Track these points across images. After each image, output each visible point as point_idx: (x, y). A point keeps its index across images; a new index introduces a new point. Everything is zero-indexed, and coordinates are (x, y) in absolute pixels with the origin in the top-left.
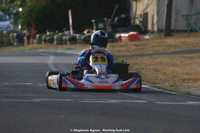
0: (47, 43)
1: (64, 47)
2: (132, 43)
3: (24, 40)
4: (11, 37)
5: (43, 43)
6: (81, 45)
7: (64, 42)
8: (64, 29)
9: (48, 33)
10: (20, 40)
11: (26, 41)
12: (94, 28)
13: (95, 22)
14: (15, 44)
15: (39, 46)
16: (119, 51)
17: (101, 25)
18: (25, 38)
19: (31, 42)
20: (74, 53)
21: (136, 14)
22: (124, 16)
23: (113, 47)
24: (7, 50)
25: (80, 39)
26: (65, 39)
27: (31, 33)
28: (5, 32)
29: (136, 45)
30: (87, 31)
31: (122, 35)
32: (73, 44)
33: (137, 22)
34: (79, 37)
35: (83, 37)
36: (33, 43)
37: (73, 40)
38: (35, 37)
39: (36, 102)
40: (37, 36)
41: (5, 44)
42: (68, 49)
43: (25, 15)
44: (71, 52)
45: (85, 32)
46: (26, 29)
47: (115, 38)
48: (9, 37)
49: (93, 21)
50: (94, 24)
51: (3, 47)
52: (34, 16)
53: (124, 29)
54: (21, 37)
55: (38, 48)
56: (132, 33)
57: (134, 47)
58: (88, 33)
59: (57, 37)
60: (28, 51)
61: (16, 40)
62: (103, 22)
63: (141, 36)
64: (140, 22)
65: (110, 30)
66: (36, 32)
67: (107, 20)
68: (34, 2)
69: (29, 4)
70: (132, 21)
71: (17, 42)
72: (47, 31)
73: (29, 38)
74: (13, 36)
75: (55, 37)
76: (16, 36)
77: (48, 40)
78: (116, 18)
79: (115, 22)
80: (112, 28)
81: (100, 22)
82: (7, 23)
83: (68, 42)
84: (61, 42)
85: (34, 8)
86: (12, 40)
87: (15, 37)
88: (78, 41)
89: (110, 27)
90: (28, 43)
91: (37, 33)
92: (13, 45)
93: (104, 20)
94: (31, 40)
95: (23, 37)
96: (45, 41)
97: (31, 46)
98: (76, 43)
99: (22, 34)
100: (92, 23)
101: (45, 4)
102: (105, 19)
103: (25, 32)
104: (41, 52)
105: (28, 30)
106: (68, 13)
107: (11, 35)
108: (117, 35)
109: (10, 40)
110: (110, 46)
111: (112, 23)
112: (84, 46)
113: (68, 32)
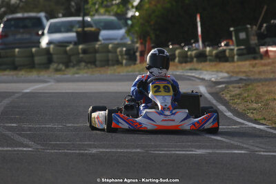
1: (189, 66)
3: (136, 57)
4: (118, 53)
6: (211, 63)
7: (189, 59)
8: (192, 41)
9: (171, 47)
10: (131, 56)
11: (138, 58)
12: (234, 38)
13: (235, 31)
14: (124, 62)
16: (260, 73)
17: (242, 35)
18: (138, 54)
20: (197, 76)
22: (275, 22)
23: (254, 67)
24: (110, 71)
25: (211, 55)
26: (191, 55)
27: (145, 47)
28: (110, 46)
30: (225, 42)
31: (270, 49)
32: (201, 62)
34: (209, 51)
35: (214, 52)
37: (202, 57)
41: (110, 62)
42: (191, 69)
43: (141, 21)
44: (193, 74)
45: (223, 44)
46: (139, 42)
47: (259, 52)
48: (116, 52)
49: (232, 29)
50: (233, 33)
51: (107, 67)
52: (152, 23)
54: (132, 52)
58: (225, 45)
59: (179, 53)
60: (137, 73)
61: (125, 57)
62: (246, 30)
65: (256, 41)
66: (152, 45)
67: (252, 28)
68: (153, 3)
69: (147, 6)
71: (126, 59)
72: (170, 43)
73: (142, 54)
74: (121, 51)
75: (177, 52)
76: (126, 51)
78: (265, 25)
79: (262, 30)
80: (258, 39)
81: (242, 31)
82: (122, 32)
83: (195, 60)
84: (185, 59)
85: (154, 12)
86: (120, 57)
87: (124, 52)
88: (209, 58)
89: (256, 38)
90: (142, 61)
92: (121, 64)
93: (247, 28)
95: (135, 52)
98: (205, 61)
99: (134, 49)
100: (231, 31)
101: (168, 5)
102: (249, 26)
103: (138, 45)
105: (141, 43)
106: (196, 19)
107: (119, 50)
108: (263, 49)
109: (117, 56)
110: (251, 64)
111: (259, 31)
112: (215, 65)
113: (197, 45)
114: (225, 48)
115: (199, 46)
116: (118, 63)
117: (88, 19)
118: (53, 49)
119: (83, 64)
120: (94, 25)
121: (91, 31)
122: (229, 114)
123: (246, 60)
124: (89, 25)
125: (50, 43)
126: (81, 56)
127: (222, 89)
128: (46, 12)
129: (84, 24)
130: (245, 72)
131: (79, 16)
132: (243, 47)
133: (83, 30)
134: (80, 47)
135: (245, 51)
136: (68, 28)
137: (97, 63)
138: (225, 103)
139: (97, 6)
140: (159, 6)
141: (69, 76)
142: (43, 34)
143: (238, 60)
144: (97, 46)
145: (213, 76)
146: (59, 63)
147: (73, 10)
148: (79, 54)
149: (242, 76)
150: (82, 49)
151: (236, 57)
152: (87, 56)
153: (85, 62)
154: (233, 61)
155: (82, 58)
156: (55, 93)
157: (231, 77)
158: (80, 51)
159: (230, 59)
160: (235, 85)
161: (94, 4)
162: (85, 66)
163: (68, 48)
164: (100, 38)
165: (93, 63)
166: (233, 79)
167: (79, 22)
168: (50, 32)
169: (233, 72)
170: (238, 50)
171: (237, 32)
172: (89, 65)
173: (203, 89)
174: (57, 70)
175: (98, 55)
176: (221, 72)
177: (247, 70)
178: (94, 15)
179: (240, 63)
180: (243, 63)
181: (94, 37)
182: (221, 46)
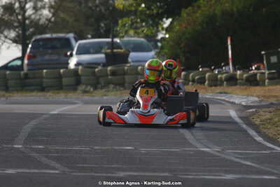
0: (195, 84)
1: (218, 89)
5: (190, 83)
6: (241, 87)
7: (218, 83)
13: (266, 54)
17: (274, 59)
20: (227, 99)
25: (242, 79)
26: (221, 78)
28: (140, 68)
32: (231, 86)
34: (240, 75)
35: (245, 76)
37: (232, 80)
40: (183, 73)
42: (221, 93)
43: (171, 43)
44: (223, 98)
49: (263, 52)
50: (265, 57)
52: (183, 45)
58: (256, 69)
59: (209, 76)
62: (277, 54)
66: (182, 68)
68: (184, 25)
69: (177, 28)
75: (207, 75)
77: (198, 79)
81: (273, 54)
83: (225, 83)
84: (215, 82)
85: (184, 34)
88: (239, 81)
91: (183, 70)
93: (278, 52)
96: (193, 81)
98: (236, 85)
100: (263, 55)
101: (199, 28)
106: (227, 42)
112: (246, 89)
113: (227, 68)
114: (256, 71)
115: (229, 69)
117: (118, 40)
118: (81, 70)
119: (112, 86)
120: (123, 47)
121: (120, 53)
122: (259, 139)
123: (277, 84)
124: (118, 46)
125: (78, 64)
126: (110, 77)
127: (253, 114)
128: (75, 33)
129: (113, 45)
130: (276, 96)
131: (108, 37)
132: (274, 71)
133: (112, 51)
134: (109, 68)
135: (276, 76)
136: (97, 49)
137: (126, 85)
138: (256, 128)
139: (126, 28)
140: (189, 28)
141: (97, 98)
142: (71, 55)
143: (268, 85)
144: (126, 68)
146: (87, 85)
147: (102, 31)
148: (107, 75)
149: (273, 100)
150: (110, 70)
151: (267, 81)
152: (118, 77)
153: (114, 84)
154: (264, 85)
155: (110, 79)
156: (82, 115)
157: (261, 101)
158: (109, 73)
159: (261, 83)
160: (266, 110)
161: (124, 26)
162: (114, 88)
163: (97, 70)
164: (130, 60)
165: (121, 84)
167: (108, 43)
168: (79, 53)
169: (264, 97)
170: (268, 74)
171: (268, 56)
172: (118, 87)
173: (233, 113)
174: (85, 92)
175: (126, 77)
176: (252, 96)
177: (278, 94)
178: (123, 37)
179: (271, 87)
180: (274, 87)
181: (123, 58)
182: (252, 70)
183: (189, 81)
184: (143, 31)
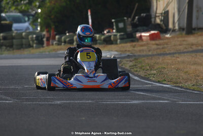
0: (66, 44)
2: (153, 42)
3: (43, 42)
4: (30, 39)
5: (63, 44)
9: (67, 34)
10: (40, 41)
11: (45, 42)
12: (115, 27)
13: (115, 22)
14: (35, 45)
15: (59, 47)
16: (140, 51)
17: (121, 25)
18: (45, 39)
19: (51, 43)
21: (156, 13)
22: (145, 15)
23: (134, 47)
24: (26, 52)
27: (50, 35)
28: (24, 34)
29: (157, 45)
30: (107, 30)
31: (143, 34)
33: (158, 21)
34: (99, 37)
35: (103, 37)
36: (53, 44)
38: (54, 39)
39: (57, 105)
40: (57, 37)
41: (24, 46)
43: (44, 16)
45: (105, 32)
46: (46, 31)
47: (135, 37)
48: (28, 38)
49: (113, 20)
50: (114, 24)
51: (22, 49)
52: (53, 17)
53: (145, 28)
54: (40, 38)
55: (58, 50)
56: (152, 32)
57: (155, 47)
58: (108, 32)
60: (47, 53)
61: (35, 42)
62: (124, 21)
63: (162, 35)
64: (161, 21)
65: (131, 29)
66: (55, 33)
67: (127, 19)
68: (53, 2)
69: (48, 4)
70: (153, 20)
71: (36, 44)
72: (67, 32)
73: (48, 40)
74: (32, 38)
75: (75, 38)
76: (36, 37)
77: (68, 41)
78: (137, 17)
79: (135, 21)
81: (120, 22)
85: (53, 8)
86: (31, 42)
87: (34, 39)
88: (99, 41)
89: (131, 27)
90: (48, 45)
91: (56, 35)
92: (32, 47)
93: (125, 20)
94: (51, 41)
95: (42, 38)
96: (65, 42)
97: (51, 47)
98: (96, 44)
99: (42, 36)
100: (113, 22)
101: (64, 4)
102: (125, 18)
103: (44, 33)
104: (61, 54)
105: (48, 32)
106: (88, 13)
107: (30, 36)
108: (138, 35)
109: (29, 42)
110: (131, 46)
111: (132, 22)
112: (104, 47)
116: (30, 46)
117: (3, 15)
120: (8, 19)
121: (6, 24)
123: (126, 43)
124: (4, 19)
126: (2, 41)
129: (0, 18)
130: (129, 51)
132: (122, 33)
133: (0, 23)
135: (125, 36)
137: (14, 46)
139: (9, 6)
140: (57, 4)
143: (120, 43)
144: (14, 34)
145: (108, 54)
149: (128, 53)
150: (2, 36)
151: (119, 41)
152: (8, 41)
153: (5, 46)
154: (116, 43)
155: (2, 43)
157: (121, 54)
159: (114, 42)
162: (6, 49)
164: (13, 29)
165: (11, 46)
166: (123, 55)
169: (121, 51)
170: (120, 35)
172: (8, 48)
175: (14, 41)
176: (112, 51)
177: (130, 49)
178: (7, 12)
179: (123, 45)
180: (126, 45)
181: (8, 28)
183: (62, 42)
184: (22, 8)
